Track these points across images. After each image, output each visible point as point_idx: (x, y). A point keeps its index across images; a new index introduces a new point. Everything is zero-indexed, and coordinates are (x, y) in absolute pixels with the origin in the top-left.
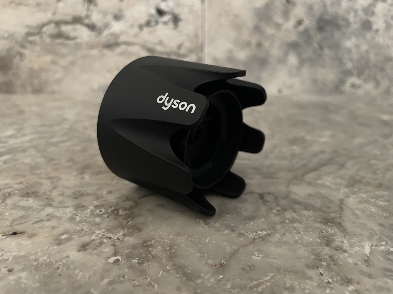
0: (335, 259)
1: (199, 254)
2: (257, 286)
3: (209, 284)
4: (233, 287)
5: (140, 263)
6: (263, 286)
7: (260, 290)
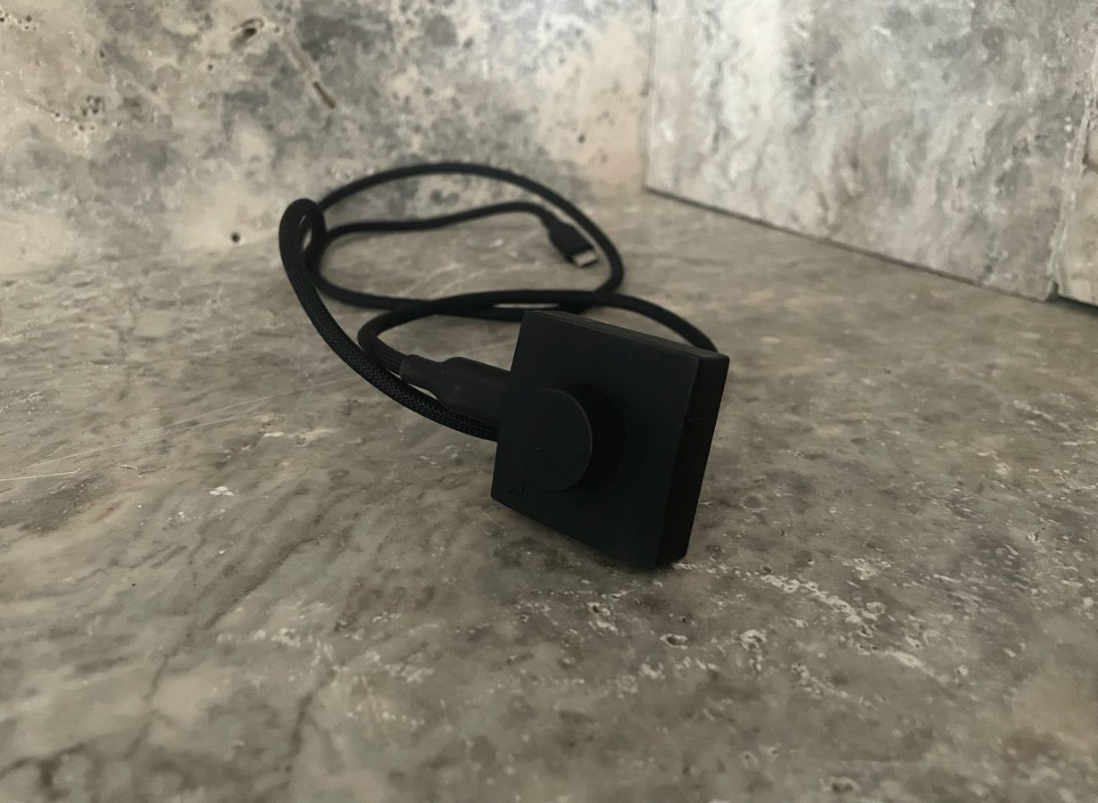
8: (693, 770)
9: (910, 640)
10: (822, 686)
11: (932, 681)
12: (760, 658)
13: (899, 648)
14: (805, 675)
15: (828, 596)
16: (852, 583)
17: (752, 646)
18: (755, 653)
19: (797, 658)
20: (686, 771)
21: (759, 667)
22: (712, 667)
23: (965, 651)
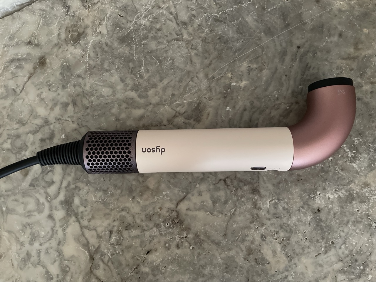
0: (258, 215)
1: (216, 233)
2: (238, 239)
3: (225, 245)
4: (232, 243)
5: (201, 245)
6: (240, 238)
7: (239, 240)
8: (316, 186)
9: (357, 161)
10: (339, 171)
11: (357, 171)
12: (331, 164)
13: (354, 163)
14: (337, 168)
15: (347, 149)
16: (352, 146)
17: (330, 161)
18: (330, 163)
19: (337, 164)
20: (315, 186)
21: (330, 166)
22: (322, 166)
23: (365, 164)
